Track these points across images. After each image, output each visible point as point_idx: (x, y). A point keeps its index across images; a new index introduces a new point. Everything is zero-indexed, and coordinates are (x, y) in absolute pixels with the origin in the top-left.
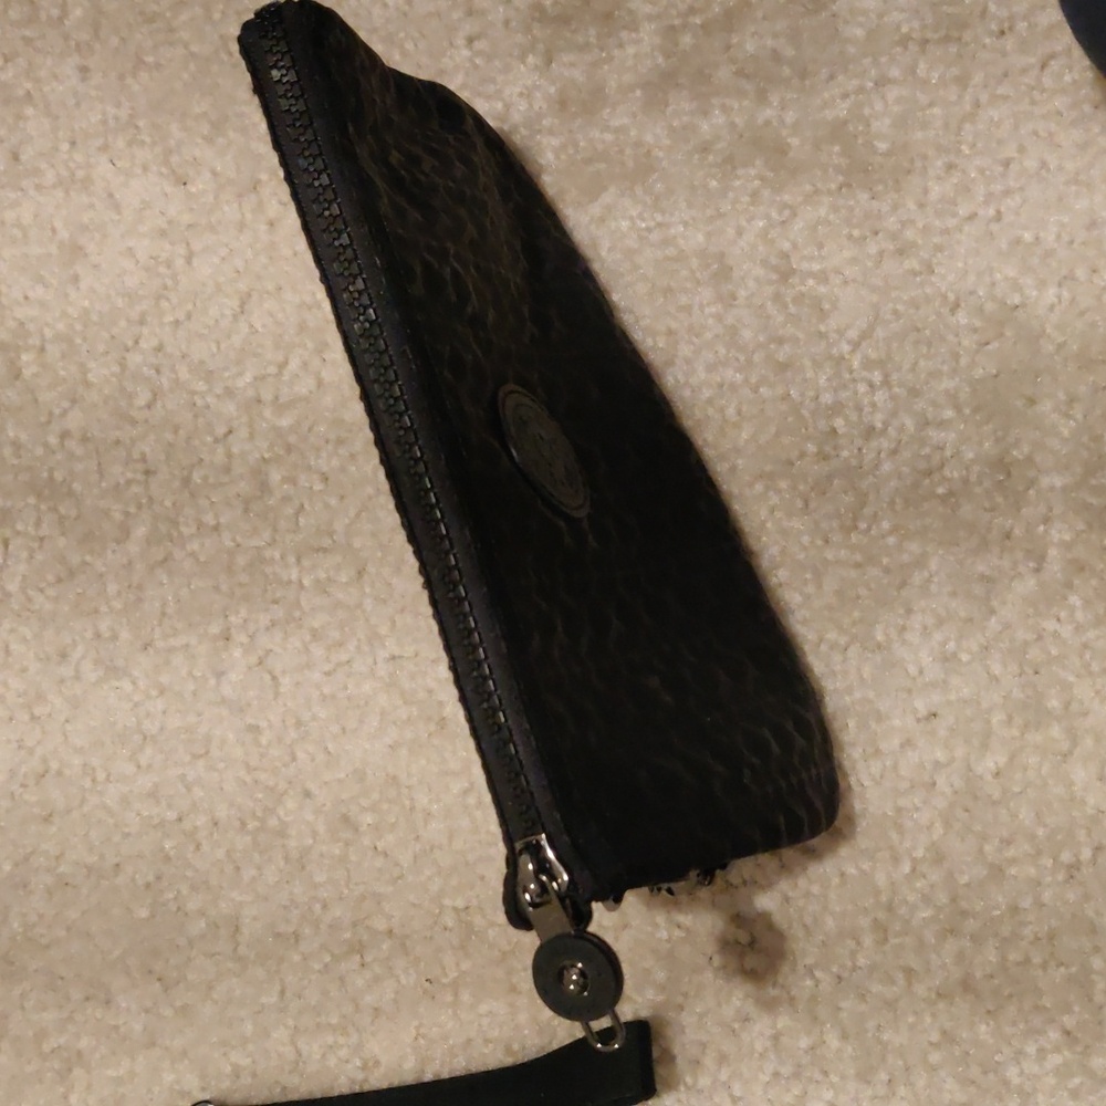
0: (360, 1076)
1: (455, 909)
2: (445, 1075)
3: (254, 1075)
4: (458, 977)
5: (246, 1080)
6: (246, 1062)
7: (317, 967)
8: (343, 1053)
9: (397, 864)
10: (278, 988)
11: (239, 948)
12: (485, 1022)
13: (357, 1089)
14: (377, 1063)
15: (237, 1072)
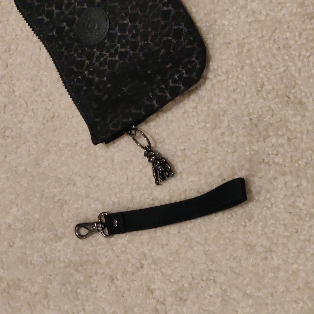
0: (152, 202)
1: (181, 150)
2: (178, 201)
3: (119, 204)
4: (182, 171)
5: (116, 206)
6: (116, 200)
7: (138, 170)
8: (146, 196)
9: (162, 137)
10: (126, 177)
11: (114, 166)
12: (191, 184)
13: (151, 206)
14: (157, 199)
15: (114, 203)
